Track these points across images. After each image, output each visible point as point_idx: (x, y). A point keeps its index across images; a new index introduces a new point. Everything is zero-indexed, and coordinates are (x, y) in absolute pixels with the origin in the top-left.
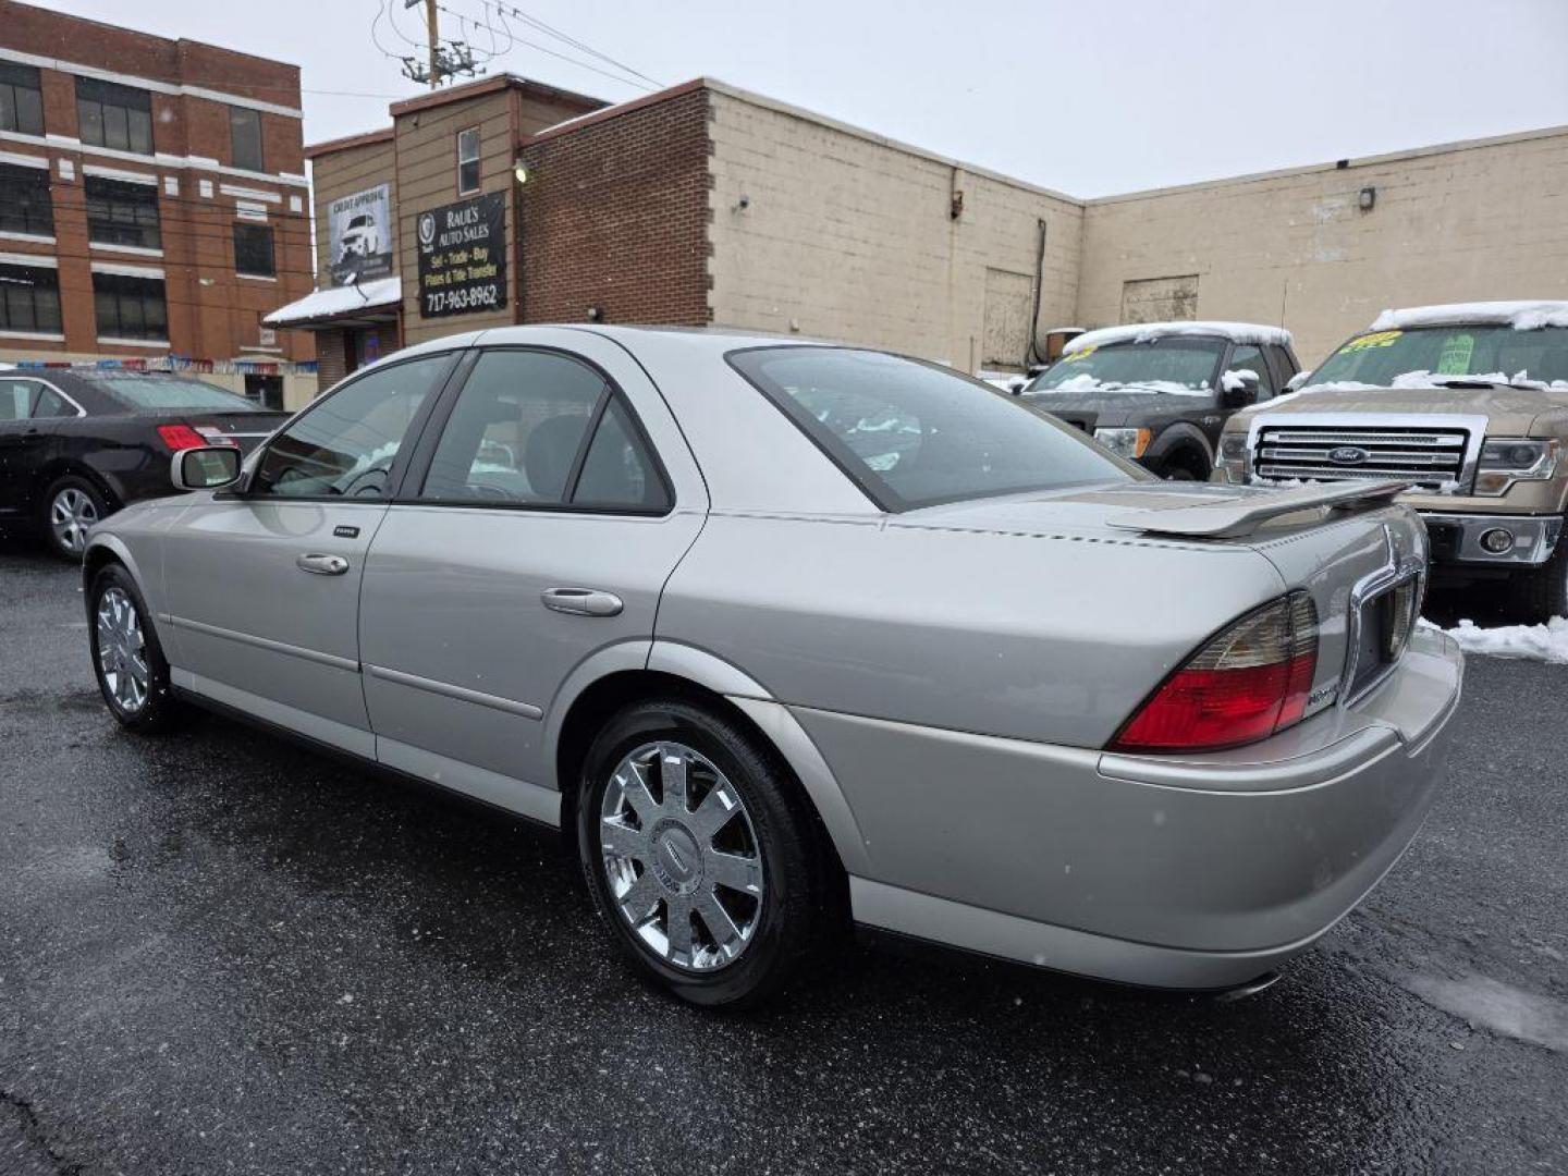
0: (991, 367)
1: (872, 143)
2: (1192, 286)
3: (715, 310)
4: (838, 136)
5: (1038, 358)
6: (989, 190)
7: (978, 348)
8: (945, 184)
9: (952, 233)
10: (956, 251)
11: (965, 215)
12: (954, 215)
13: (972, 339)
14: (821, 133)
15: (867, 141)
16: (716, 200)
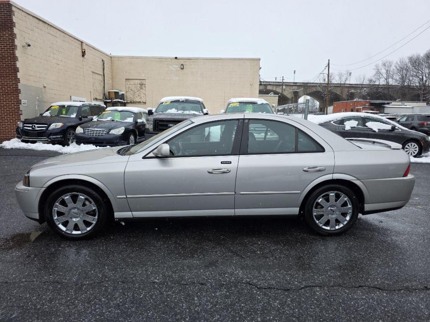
0: (95, 100)
1: (61, 31)
2: (144, 82)
3: (20, 79)
4: (51, 27)
5: (106, 98)
6: (90, 50)
7: (92, 94)
8: (80, 47)
9: (83, 61)
10: (84, 66)
11: (86, 56)
12: (83, 56)
13: (90, 92)
14: (46, 26)
15: (59, 30)
16: (17, 42)
